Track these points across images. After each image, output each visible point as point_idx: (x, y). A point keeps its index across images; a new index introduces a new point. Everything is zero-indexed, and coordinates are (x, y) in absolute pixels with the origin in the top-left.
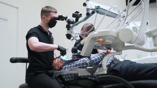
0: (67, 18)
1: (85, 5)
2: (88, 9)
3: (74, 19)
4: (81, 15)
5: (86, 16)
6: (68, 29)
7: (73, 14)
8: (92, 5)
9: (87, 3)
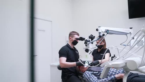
0: (85, 38)
1: (97, 30)
2: (100, 33)
3: (90, 40)
4: (94, 37)
5: (99, 37)
6: (86, 46)
7: (89, 36)
8: (102, 29)
9: (99, 29)
